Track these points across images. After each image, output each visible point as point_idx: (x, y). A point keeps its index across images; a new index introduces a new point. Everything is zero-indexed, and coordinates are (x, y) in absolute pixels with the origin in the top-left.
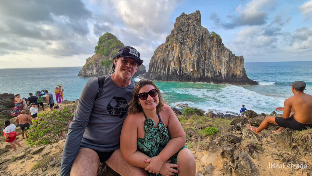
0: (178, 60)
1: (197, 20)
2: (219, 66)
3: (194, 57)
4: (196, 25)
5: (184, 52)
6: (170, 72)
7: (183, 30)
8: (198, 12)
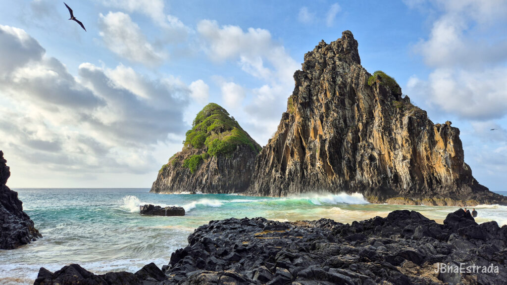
0: (299, 144)
1: (342, 50)
2: (389, 153)
3: (328, 133)
4: (338, 63)
5: (311, 124)
6: (287, 173)
7: (309, 76)
8: (348, 35)
